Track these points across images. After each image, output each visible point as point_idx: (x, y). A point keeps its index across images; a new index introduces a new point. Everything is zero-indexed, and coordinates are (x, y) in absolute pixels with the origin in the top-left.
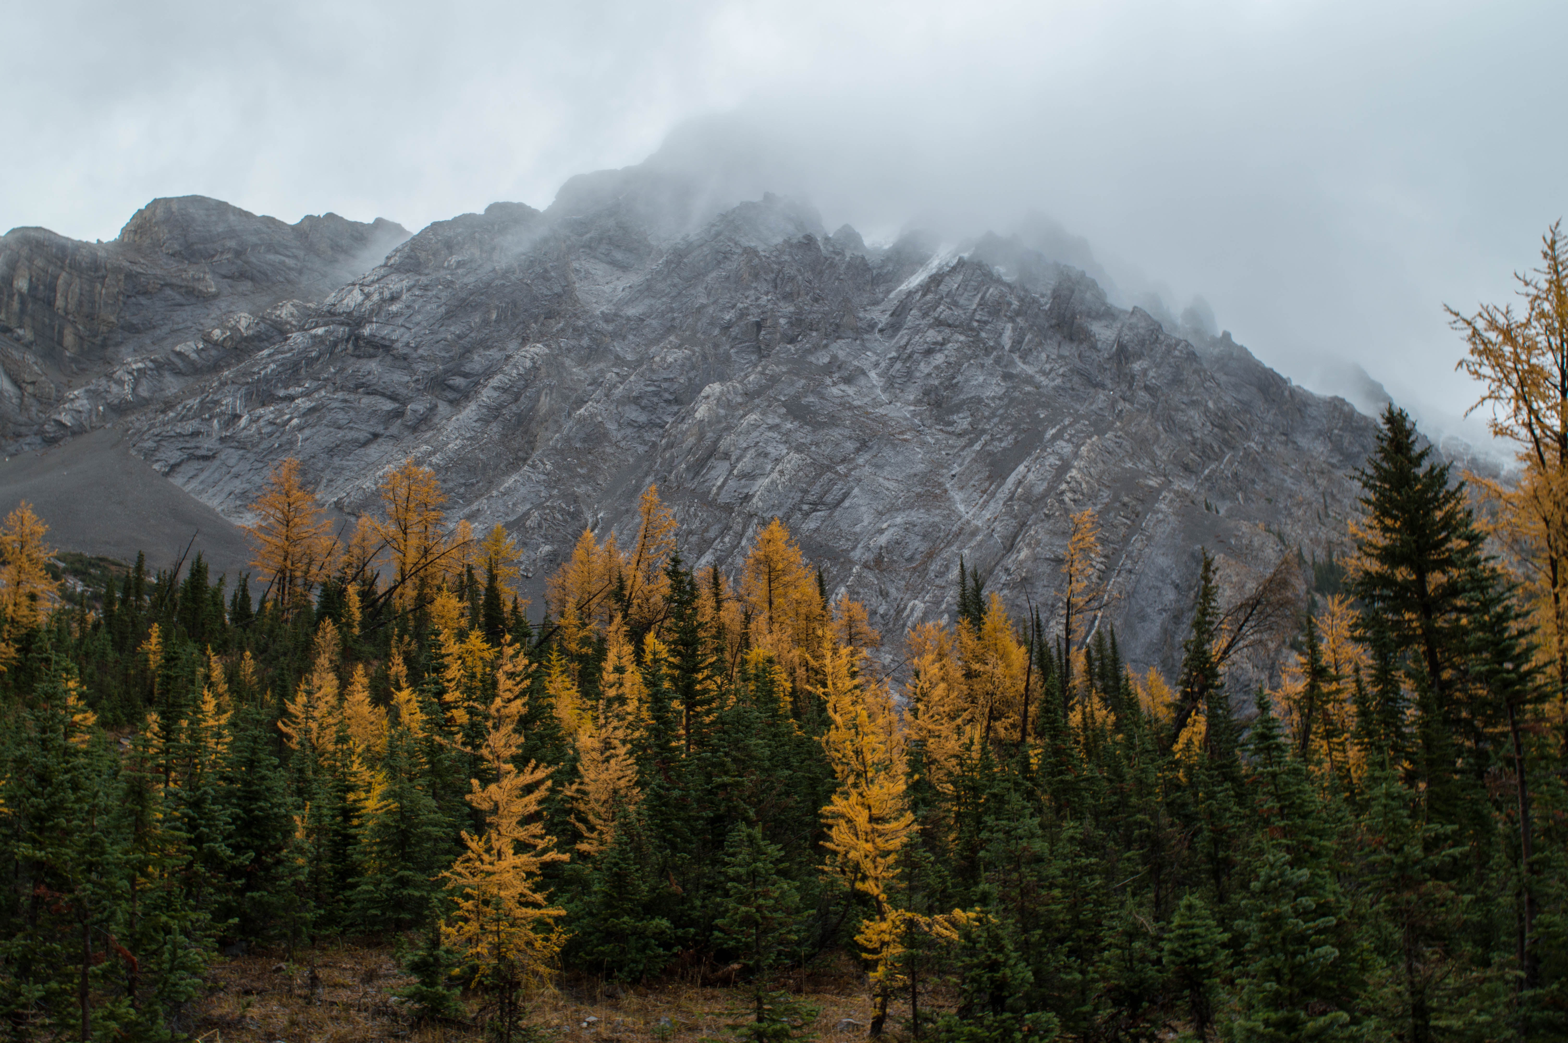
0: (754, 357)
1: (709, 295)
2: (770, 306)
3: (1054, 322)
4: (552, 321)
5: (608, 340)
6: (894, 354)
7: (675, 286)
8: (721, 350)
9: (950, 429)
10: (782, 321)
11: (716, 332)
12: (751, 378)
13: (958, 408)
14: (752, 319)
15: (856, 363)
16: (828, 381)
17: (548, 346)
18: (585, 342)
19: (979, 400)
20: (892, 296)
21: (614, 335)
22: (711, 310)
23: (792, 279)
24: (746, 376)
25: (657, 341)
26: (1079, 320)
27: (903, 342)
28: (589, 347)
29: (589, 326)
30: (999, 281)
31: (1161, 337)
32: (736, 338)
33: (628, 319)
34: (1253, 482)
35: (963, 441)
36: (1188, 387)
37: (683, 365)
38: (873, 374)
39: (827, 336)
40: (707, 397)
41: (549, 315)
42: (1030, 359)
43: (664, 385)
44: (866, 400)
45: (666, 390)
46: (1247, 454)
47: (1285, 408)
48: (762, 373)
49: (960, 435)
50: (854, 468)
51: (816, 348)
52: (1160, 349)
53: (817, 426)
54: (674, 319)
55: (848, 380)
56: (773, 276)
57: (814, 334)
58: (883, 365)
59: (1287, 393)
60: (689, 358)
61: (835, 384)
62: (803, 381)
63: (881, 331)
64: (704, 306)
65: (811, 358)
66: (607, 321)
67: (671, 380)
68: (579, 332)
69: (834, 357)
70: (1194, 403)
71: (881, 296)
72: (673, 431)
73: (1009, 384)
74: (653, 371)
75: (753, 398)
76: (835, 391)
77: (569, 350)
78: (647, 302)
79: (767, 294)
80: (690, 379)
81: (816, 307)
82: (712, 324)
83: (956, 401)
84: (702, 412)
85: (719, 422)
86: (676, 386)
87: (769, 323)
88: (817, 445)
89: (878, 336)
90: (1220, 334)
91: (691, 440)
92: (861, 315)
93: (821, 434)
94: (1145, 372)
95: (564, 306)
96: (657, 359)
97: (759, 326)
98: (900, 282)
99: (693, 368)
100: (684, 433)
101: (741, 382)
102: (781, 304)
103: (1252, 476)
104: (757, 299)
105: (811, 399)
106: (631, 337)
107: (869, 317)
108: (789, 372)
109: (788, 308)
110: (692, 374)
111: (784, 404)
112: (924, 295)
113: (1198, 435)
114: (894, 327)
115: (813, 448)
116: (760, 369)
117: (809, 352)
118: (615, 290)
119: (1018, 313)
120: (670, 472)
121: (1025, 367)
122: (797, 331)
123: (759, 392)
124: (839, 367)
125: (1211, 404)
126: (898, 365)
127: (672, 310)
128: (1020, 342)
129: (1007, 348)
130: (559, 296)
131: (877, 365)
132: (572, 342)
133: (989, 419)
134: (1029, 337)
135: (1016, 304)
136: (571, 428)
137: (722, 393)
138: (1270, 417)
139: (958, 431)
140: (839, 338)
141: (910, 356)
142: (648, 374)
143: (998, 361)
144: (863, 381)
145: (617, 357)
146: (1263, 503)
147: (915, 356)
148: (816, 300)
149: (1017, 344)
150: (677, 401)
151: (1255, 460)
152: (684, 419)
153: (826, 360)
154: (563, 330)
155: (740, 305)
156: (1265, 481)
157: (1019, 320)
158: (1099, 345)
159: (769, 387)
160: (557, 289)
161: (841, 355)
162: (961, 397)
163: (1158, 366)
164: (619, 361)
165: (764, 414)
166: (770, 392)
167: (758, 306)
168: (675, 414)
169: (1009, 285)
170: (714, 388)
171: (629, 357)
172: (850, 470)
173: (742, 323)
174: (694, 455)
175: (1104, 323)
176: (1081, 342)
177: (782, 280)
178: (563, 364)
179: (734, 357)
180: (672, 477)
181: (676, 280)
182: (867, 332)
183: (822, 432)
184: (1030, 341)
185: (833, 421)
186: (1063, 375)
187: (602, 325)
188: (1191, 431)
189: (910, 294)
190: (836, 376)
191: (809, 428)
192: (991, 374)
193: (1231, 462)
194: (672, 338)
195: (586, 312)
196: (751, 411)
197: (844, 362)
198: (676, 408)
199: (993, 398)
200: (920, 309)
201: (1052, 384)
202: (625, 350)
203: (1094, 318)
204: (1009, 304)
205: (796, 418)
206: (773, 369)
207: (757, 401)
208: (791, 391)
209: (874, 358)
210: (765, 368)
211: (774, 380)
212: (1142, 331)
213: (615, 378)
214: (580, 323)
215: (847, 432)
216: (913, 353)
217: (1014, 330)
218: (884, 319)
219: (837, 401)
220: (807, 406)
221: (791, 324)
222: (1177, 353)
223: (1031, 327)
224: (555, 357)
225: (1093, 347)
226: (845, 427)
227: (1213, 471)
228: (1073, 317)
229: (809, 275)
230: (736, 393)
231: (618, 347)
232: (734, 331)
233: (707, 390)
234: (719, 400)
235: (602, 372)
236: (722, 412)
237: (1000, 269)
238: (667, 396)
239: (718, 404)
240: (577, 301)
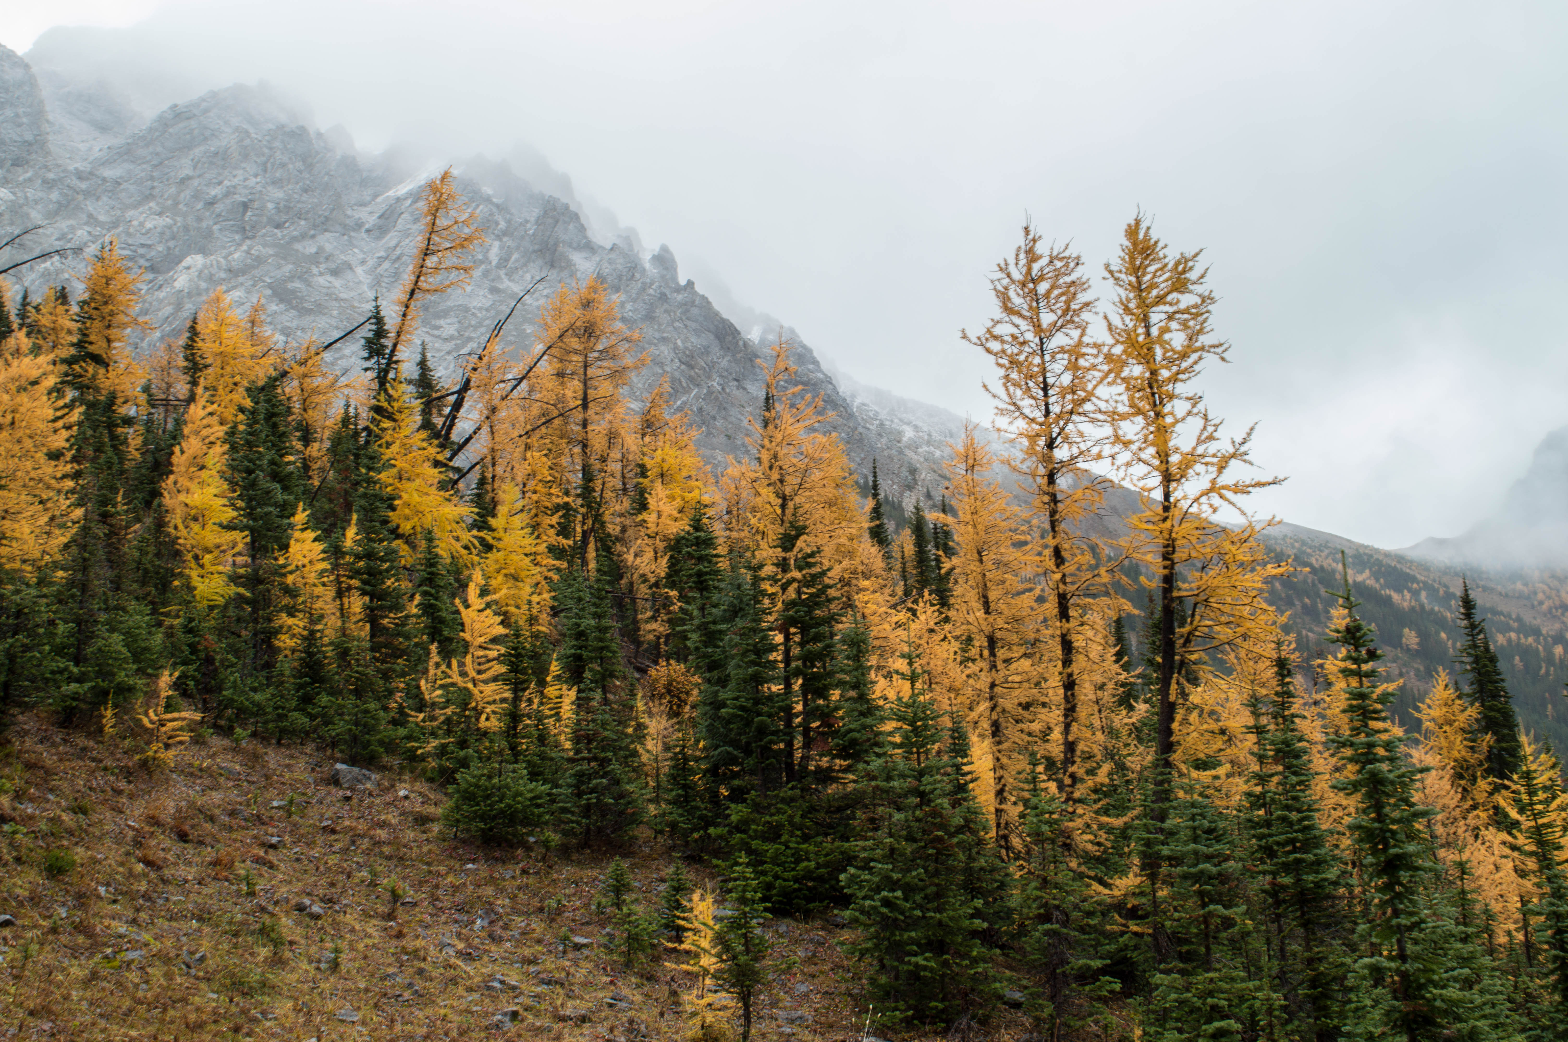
0: (237, 237)
1: (195, 167)
2: (259, 188)
3: (536, 247)
4: (20, 170)
5: (80, 197)
6: (382, 254)
7: (157, 154)
8: (204, 225)
9: (436, 332)
10: (270, 206)
11: (200, 205)
12: (236, 255)
13: (445, 314)
14: (239, 198)
15: (342, 257)
16: (315, 270)
17: (14, 193)
18: (55, 196)
19: (467, 309)
20: (379, 199)
21: (87, 194)
22: (196, 182)
23: (283, 165)
24: (231, 254)
25: (135, 206)
26: (561, 248)
27: (393, 243)
28: (58, 202)
29: (61, 180)
30: (488, 200)
31: (637, 276)
32: (219, 215)
33: (104, 180)
34: (714, 418)
35: (449, 346)
36: (660, 325)
37: (162, 234)
38: (359, 270)
39: (315, 227)
40: (188, 268)
41: (17, 163)
42: (516, 277)
43: (141, 251)
44: (352, 294)
45: (142, 256)
46: (710, 393)
47: (738, 356)
48: (248, 252)
49: (446, 340)
50: (341, 358)
51: (303, 237)
52: (635, 287)
53: (304, 312)
54: (153, 188)
55: (335, 273)
56: (264, 159)
57: (303, 223)
58: (371, 263)
59: (741, 343)
60: (170, 227)
61: (321, 274)
62: (290, 266)
63: (368, 231)
64: (189, 178)
65: (298, 246)
66: (80, 178)
67: (149, 246)
68: (49, 184)
69: (321, 250)
70: (664, 340)
71: (368, 198)
72: (148, 298)
73: (496, 297)
74: (129, 234)
75: (236, 276)
76: (321, 280)
77: (36, 202)
78: (127, 166)
79: (256, 176)
80: (169, 248)
81: (305, 197)
82: (196, 196)
83: (442, 307)
84: (182, 281)
85: (199, 294)
86: (153, 253)
87: (256, 205)
88: (303, 330)
89: (365, 236)
90: (683, 282)
91: (168, 310)
92: (349, 212)
93: (307, 320)
94: (623, 304)
95: (34, 156)
96: (135, 223)
97: (245, 206)
98: (388, 188)
99: (173, 238)
100: (161, 301)
101: (225, 258)
102: (270, 188)
103: (713, 413)
104: (246, 179)
105: (297, 284)
106: (105, 199)
107: (357, 216)
108: (276, 255)
109: (278, 194)
110: (171, 244)
111: (270, 286)
112: (415, 202)
113: (668, 369)
114: (381, 230)
115: (299, 333)
116: (245, 248)
117: (295, 239)
118: (90, 149)
119: (505, 233)
120: (143, 339)
121: (511, 284)
122: (284, 218)
123: (243, 271)
124: (327, 259)
125: (679, 342)
126: (386, 265)
127: (152, 178)
128: (507, 260)
129: (494, 263)
130: (30, 144)
131: (363, 262)
132: (40, 194)
133: (475, 328)
134: (515, 256)
135: (503, 225)
136: (34, 281)
137: (205, 266)
138: (724, 363)
139: (444, 335)
140: (326, 230)
141: (398, 258)
142: (123, 237)
143: (486, 274)
144: (349, 275)
145: (90, 216)
146: (723, 439)
147: (404, 258)
148: (306, 191)
149: (503, 261)
150: (152, 269)
151: (716, 399)
152: (160, 287)
153: (313, 250)
154: (30, 180)
155: (227, 183)
156: (724, 418)
157: (505, 239)
158: (579, 274)
159: (254, 267)
160: (29, 137)
161: (328, 247)
162: (449, 303)
163: (634, 301)
164: (91, 219)
165: (248, 292)
166: (256, 272)
167: (246, 187)
168: (150, 282)
169: (498, 206)
170: (196, 261)
171: (102, 218)
172: (337, 359)
173: (228, 201)
174: (170, 324)
175: (584, 255)
176: (562, 269)
177: (273, 164)
178: (28, 214)
179: (217, 234)
180: (145, 344)
181: (159, 149)
182: (354, 230)
183: (309, 318)
184: (517, 261)
185: (319, 309)
186: (547, 296)
187: (75, 182)
188: (661, 364)
189: (398, 200)
190: (323, 267)
191: (294, 313)
192: (479, 286)
193: (697, 397)
194: (152, 204)
195: (59, 166)
196: (234, 288)
197: (331, 255)
198: (151, 276)
199: (480, 309)
200: (412, 214)
201: (536, 304)
202: (101, 210)
203: (575, 249)
204: (497, 224)
205: (282, 301)
206: (258, 250)
207: (241, 279)
208: (278, 274)
209: (361, 256)
210: (250, 248)
211: (259, 261)
212: (620, 267)
213: (86, 237)
214: (51, 176)
215: (334, 322)
216: (402, 255)
217: (501, 248)
218: (371, 221)
219: (324, 291)
220: (293, 292)
221: (278, 209)
222: (651, 291)
223: (518, 248)
224: (21, 206)
225: (572, 275)
226: (332, 317)
227: (684, 403)
228: (556, 245)
229: (299, 165)
230: (219, 268)
231: (90, 206)
232: (219, 207)
233: (188, 261)
234: (200, 272)
235: (72, 228)
236: (203, 285)
237: (487, 190)
238: (142, 262)
239: (199, 276)
240: (48, 153)
